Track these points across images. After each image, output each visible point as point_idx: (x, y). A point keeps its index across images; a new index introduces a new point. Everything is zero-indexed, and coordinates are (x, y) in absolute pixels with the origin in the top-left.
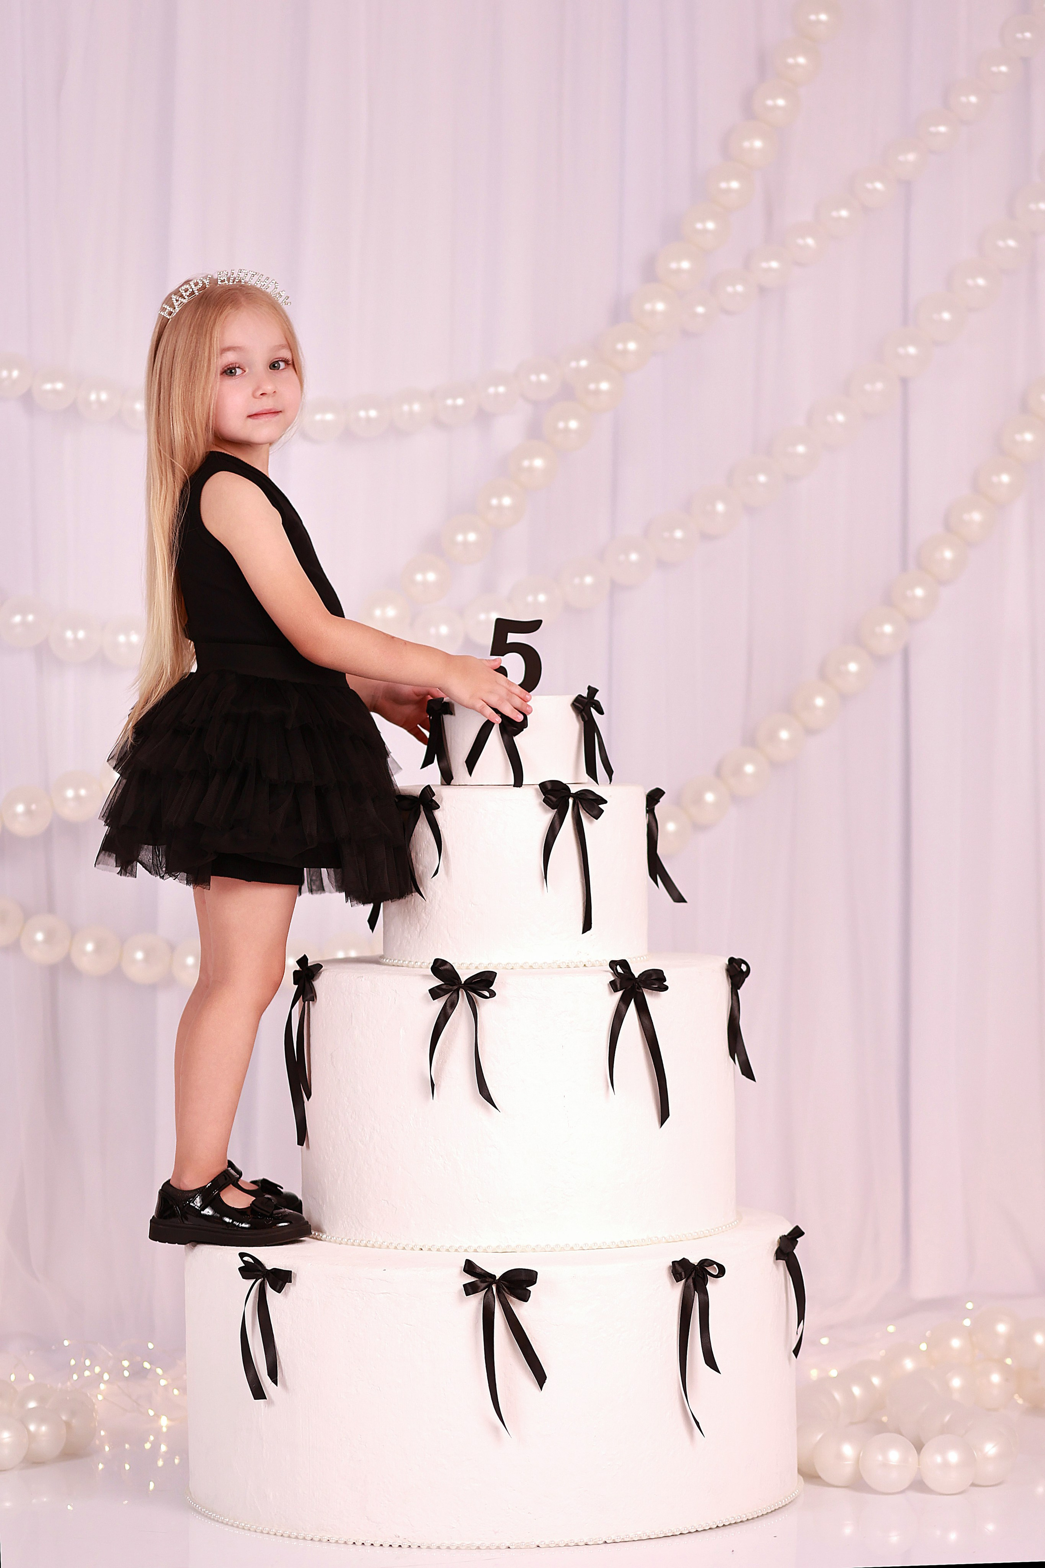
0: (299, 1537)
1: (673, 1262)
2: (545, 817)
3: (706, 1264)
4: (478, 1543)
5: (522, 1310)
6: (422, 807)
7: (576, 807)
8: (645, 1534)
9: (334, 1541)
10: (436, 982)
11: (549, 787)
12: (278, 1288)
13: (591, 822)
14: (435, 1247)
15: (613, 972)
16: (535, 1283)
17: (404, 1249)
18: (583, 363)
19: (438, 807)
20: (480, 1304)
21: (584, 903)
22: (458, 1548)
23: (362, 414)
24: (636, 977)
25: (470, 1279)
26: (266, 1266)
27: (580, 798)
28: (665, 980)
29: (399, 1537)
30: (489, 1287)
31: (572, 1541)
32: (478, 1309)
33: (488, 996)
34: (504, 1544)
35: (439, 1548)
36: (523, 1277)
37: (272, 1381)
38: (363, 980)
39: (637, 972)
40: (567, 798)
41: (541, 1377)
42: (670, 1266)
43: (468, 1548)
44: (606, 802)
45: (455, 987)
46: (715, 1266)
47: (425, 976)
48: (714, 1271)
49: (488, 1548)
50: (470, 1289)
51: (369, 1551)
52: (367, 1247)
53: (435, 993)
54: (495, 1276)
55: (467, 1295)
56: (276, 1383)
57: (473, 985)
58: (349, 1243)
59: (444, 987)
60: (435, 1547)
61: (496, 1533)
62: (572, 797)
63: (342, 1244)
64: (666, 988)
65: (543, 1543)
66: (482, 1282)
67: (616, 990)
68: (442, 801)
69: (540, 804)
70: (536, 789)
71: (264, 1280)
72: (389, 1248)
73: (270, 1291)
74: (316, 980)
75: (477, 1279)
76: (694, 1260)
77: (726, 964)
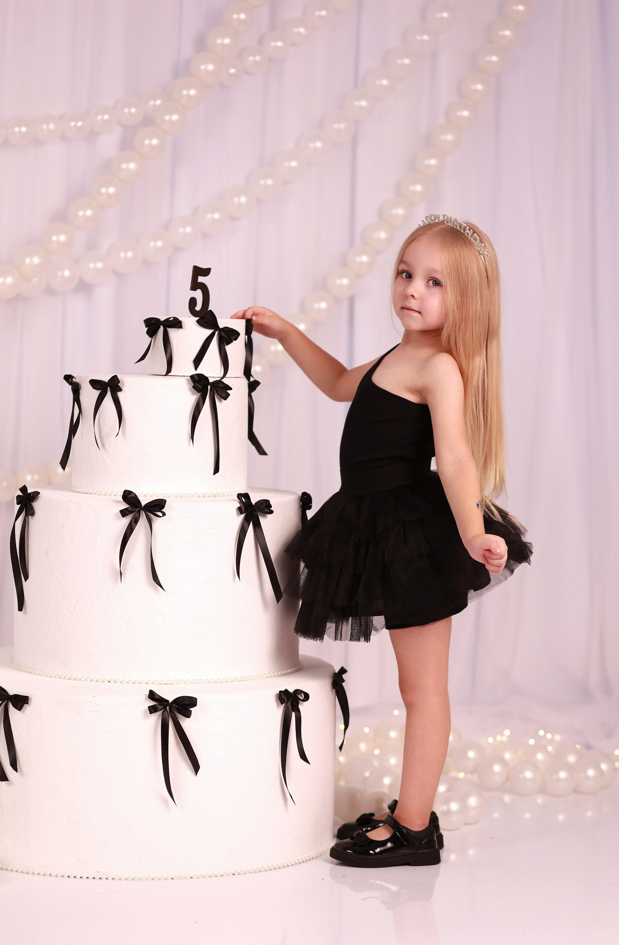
0: (29, 872)
1: (280, 692)
2: (192, 398)
3: (298, 693)
4: (153, 876)
5: (186, 724)
6: (109, 389)
7: (212, 392)
8: (258, 869)
9: (54, 875)
10: (125, 506)
11: (197, 378)
12: (19, 707)
13: (220, 401)
14: (119, 680)
15: (239, 501)
16: (196, 705)
17: (97, 681)
18: (158, 102)
19: (120, 390)
20: (158, 719)
21: (215, 455)
22: (139, 879)
23: (17, 129)
24: (254, 504)
25: (152, 703)
26: (9, 692)
27: (215, 386)
28: (271, 507)
29: (99, 872)
30: (165, 708)
31: (213, 874)
32: (157, 723)
33: (162, 516)
34: (170, 877)
35: (127, 879)
36: (187, 702)
37: (14, 769)
38: (72, 503)
39: (254, 502)
40: (207, 386)
41: (196, 767)
42: (277, 694)
43: (146, 879)
44: (231, 389)
45: (138, 509)
46: (302, 694)
47: (117, 502)
48: (302, 697)
49: (160, 879)
50: (152, 710)
51: (79, 882)
52: (71, 679)
53: (124, 513)
54: (168, 701)
55: (151, 713)
56: (16, 770)
57: (149, 508)
58: (57, 677)
59: (130, 509)
60: (124, 879)
61: (164, 869)
62: (210, 385)
63: (52, 677)
64: (272, 512)
65: (195, 876)
66: (160, 705)
67: (242, 513)
68: (123, 385)
69: (190, 389)
70: (187, 380)
71: (7, 702)
72: (87, 681)
73: (12, 710)
74: (34, 502)
75: (157, 703)
76: (291, 690)
77: (300, 496)
